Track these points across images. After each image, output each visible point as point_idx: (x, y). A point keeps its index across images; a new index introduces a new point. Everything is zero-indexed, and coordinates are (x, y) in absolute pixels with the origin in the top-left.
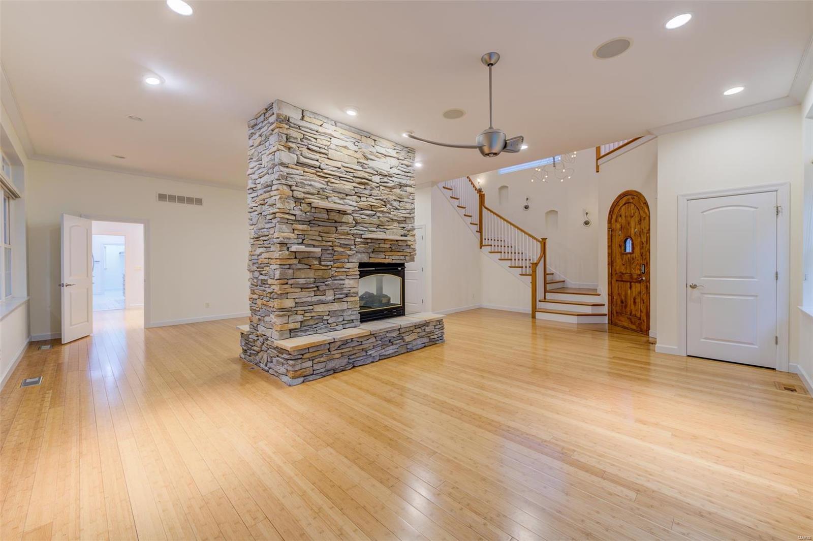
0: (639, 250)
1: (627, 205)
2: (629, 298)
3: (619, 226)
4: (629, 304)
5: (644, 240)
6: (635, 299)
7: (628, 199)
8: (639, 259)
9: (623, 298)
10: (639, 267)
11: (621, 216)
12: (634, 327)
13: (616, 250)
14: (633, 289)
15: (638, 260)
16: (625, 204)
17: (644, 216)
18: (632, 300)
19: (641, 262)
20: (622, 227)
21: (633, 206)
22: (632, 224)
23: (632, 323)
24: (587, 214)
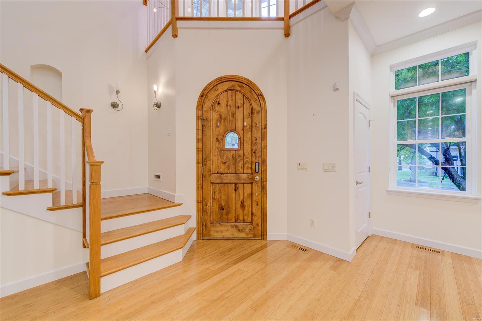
0: (250, 146)
1: (230, 92)
2: (234, 202)
3: (215, 116)
4: (234, 208)
5: (258, 135)
6: (242, 203)
7: (233, 86)
8: (250, 156)
9: (223, 203)
10: (250, 166)
11: (219, 104)
12: (243, 235)
13: (211, 144)
14: (240, 191)
15: (247, 158)
16: (227, 90)
17: (258, 110)
18: (239, 204)
19: (254, 159)
20: (221, 118)
21: (239, 96)
22: (239, 115)
23: (239, 230)
24: (118, 92)
